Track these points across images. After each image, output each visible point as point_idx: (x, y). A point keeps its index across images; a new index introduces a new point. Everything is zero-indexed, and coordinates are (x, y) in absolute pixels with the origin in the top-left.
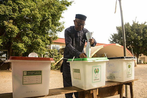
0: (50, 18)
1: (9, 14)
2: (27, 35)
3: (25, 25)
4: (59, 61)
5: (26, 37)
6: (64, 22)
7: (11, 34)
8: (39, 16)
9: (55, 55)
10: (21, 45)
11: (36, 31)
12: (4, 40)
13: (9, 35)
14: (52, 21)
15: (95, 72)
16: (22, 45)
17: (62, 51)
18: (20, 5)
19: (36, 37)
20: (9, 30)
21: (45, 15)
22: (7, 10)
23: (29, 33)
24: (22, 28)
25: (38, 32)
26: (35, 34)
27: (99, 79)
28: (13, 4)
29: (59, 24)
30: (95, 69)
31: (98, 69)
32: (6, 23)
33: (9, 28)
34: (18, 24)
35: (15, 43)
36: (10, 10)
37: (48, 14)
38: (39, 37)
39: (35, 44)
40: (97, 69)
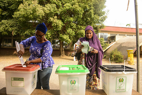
0: (92, 9)
1: (54, 11)
2: (71, 27)
3: (68, 18)
4: (105, 50)
5: (70, 29)
6: (109, 10)
7: (56, 28)
8: (79, 9)
9: (102, 44)
10: (65, 37)
11: (80, 23)
12: (52, 33)
13: (55, 29)
14: (94, 11)
15: (71, 83)
16: (67, 37)
17: (110, 39)
18: (63, 1)
19: (80, 28)
20: (54, 25)
21: (86, 7)
22: (52, 7)
23: (72, 25)
24: (66, 21)
25: (82, 23)
26: (80, 25)
27: (76, 90)
28: (57, 1)
29: (103, 13)
30: (71, 81)
31: (75, 81)
32: (52, 19)
33: (54, 23)
34: (63, 18)
35: (61, 35)
36: (54, 7)
37: (89, 6)
38: (83, 27)
39: (79, 35)
40: (73, 81)
